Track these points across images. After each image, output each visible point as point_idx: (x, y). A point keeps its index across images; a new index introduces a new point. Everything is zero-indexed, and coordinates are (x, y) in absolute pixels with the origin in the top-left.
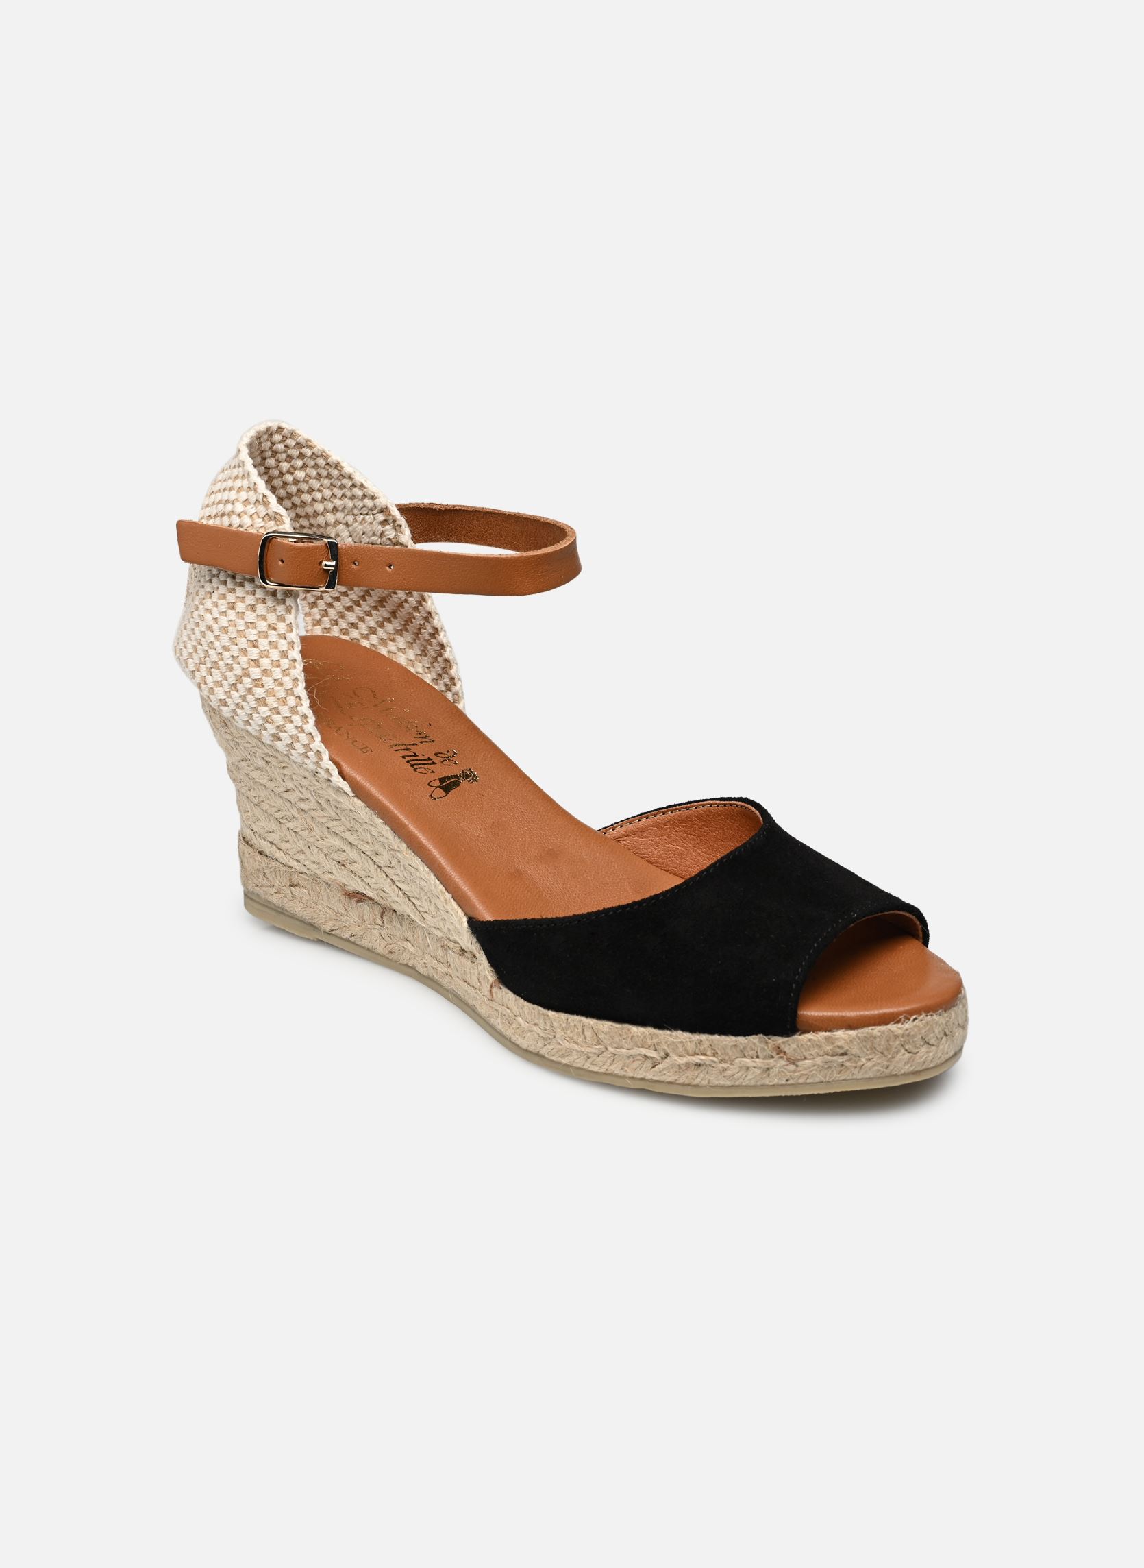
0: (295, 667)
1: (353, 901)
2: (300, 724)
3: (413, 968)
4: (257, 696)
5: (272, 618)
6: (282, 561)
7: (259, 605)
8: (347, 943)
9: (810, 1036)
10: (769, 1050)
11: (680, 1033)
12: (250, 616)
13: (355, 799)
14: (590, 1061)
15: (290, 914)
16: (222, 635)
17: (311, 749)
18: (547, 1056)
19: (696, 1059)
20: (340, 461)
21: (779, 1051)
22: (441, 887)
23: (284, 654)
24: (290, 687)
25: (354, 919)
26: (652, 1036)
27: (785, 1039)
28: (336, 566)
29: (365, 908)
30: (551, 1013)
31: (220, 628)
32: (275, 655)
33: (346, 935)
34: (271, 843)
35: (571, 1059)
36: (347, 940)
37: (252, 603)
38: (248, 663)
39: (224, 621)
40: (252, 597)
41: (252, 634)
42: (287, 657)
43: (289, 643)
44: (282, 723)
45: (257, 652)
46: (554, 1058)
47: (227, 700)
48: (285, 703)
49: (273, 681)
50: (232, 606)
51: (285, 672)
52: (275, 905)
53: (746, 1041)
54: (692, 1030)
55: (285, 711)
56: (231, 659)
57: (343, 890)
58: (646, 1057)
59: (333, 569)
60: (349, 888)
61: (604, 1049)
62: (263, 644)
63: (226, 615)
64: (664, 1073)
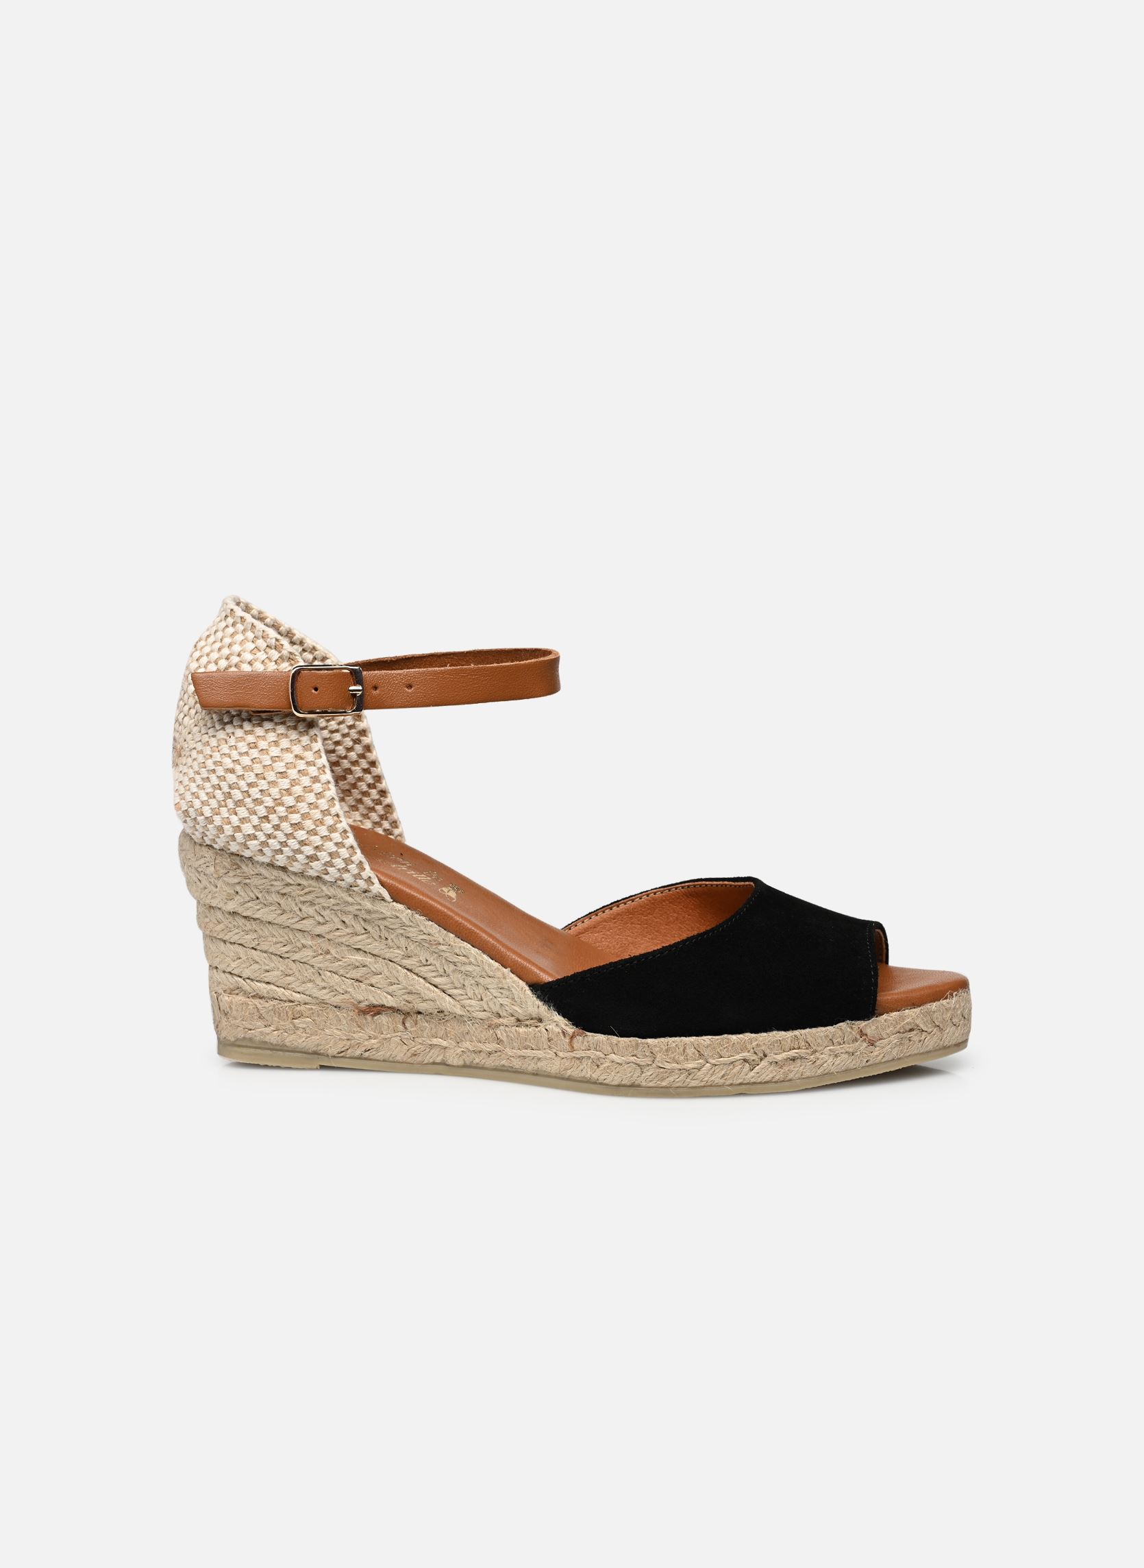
0: (329, 789)
1: (368, 1017)
2: (340, 840)
3: (443, 1063)
4: (293, 822)
5: (297, 749)
6: (316, 689)
7: (283, 740)
8: (359, 1061)
9: (885, 1016)
10: (855, 1033)
11: (775, 1032)
12: (275, 751)
13: (394, 903)
14: (691, 1077)
15: (290, 1049)
16: (246, 773)
17: (352, 862)
18: (644, 1084)
19: (793, 1053)
20: (292, 628)
21: (862, 1033)
22: (496, 965)
23: (315, 779)
24: (327, 808)
25: (368, 1035)
26: (751, 1041)
27: (866, 1022)
28: (363, 690)
29: (383, 1019)
30: (650, 1041)
31: (243, 768)
32: (306, 781)
33: (358, 1053)
34: (268, 983)
35: (671, 1079)
36: (360, 1058)
37: (275, 739)
38: (280, 793)
39: (246, 761)
40: (273, 734)
41: (280, 766)
42: (319, 782)
43: (319, 769)
44: (321, 843)
45: (289, 782)
46: (651, 1084)
47: (257, 833)
48: (322, 823)
49: (307, 806)
50: (253, 746)
51: (319, 795)
52: (272, 1044)
53: (834, 1030)
54: (786, 1028)
55: (323, 831)
56: (260, 793)
57: (357, 1008)
58: (745, 1060)
59: (360, 693)
60: (362, 1005)
61: (704, 1062)
62: (293, 773)
63: (248, 756)
64: (764, 1071)
